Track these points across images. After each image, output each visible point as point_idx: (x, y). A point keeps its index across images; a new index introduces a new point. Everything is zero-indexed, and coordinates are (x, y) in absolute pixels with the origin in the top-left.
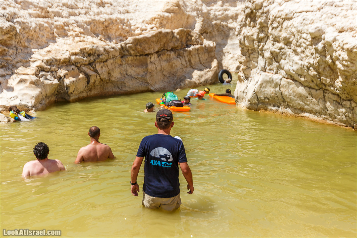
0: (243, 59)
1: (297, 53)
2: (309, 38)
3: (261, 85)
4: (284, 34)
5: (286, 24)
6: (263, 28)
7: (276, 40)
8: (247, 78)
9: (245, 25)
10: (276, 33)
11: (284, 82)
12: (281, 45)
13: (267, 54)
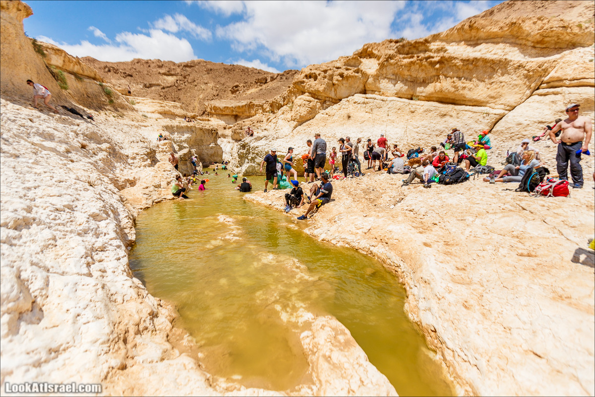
0: (240, 160)
1: (261, 157)
2: (265, 153)
3: (248, 167)
4: (256, 152)
5: (256, 149)
6: (248, 150)
7: (253, 153)
8: (241, 166)
9: (240, 149)
10: (253, 151)
11: (256, 166)
12: (255, 155)
13: (250, 158)
